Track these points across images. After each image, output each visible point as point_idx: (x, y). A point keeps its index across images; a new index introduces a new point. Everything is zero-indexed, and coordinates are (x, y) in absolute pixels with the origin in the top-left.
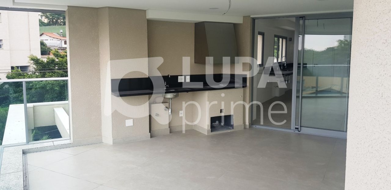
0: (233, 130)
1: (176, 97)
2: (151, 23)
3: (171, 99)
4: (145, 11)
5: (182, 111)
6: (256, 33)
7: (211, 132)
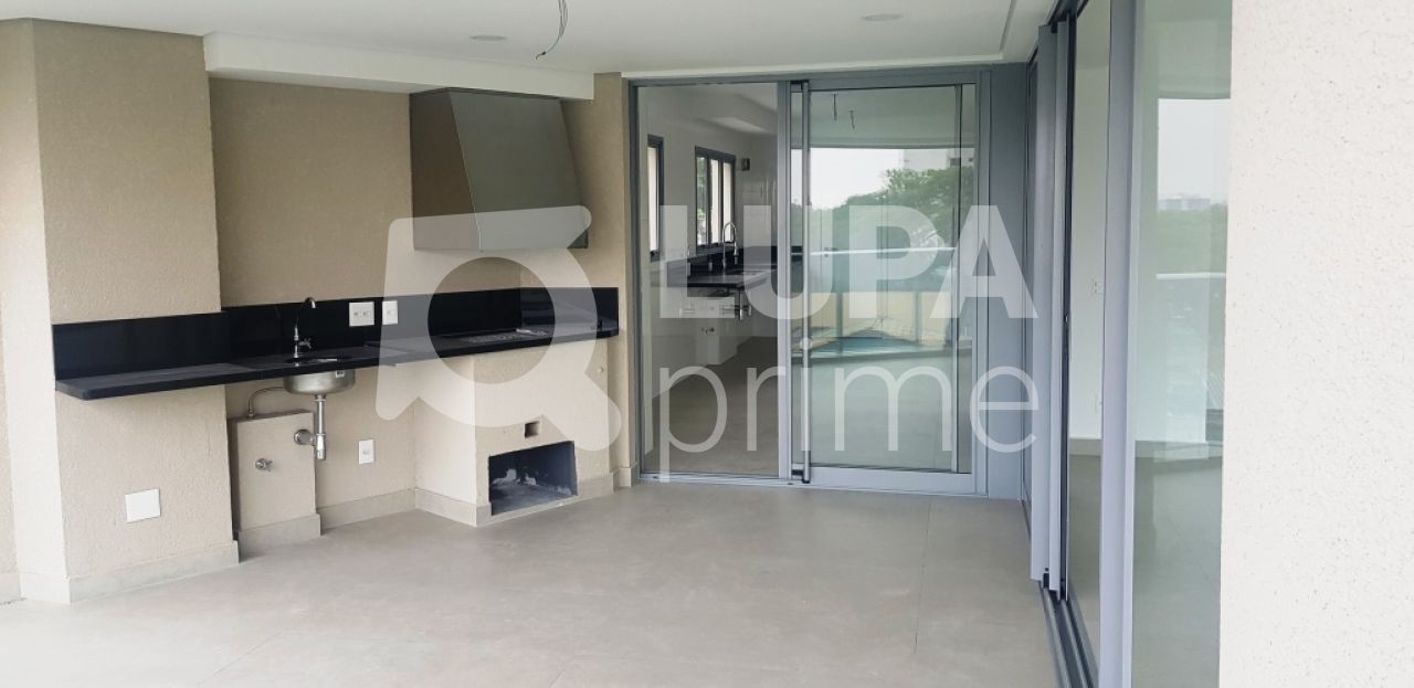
0: (575, 497)
1: (344, 385)
2: (223, 90)
3: (324, 397)
4: (201, 38)
5: (371, 441)
6: (643, 140)
7: (493, 514)
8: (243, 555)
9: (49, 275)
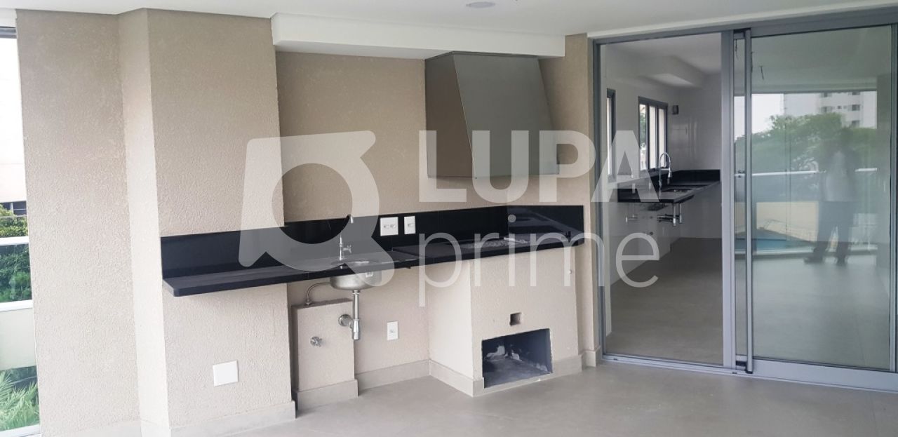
0: (550, 374)
1: (372, 283)
2: (287, 61)
3: (359, 291)
4: (269, 21)
5: (396, 323)
6: (604, 93)
7: (485, 387)
8: (299, 411)
9: (159, 200)
